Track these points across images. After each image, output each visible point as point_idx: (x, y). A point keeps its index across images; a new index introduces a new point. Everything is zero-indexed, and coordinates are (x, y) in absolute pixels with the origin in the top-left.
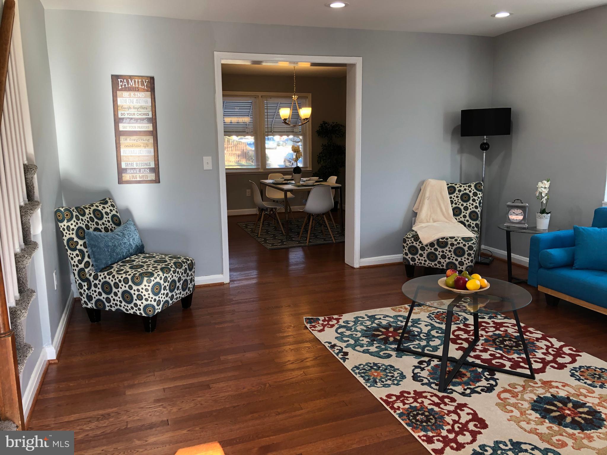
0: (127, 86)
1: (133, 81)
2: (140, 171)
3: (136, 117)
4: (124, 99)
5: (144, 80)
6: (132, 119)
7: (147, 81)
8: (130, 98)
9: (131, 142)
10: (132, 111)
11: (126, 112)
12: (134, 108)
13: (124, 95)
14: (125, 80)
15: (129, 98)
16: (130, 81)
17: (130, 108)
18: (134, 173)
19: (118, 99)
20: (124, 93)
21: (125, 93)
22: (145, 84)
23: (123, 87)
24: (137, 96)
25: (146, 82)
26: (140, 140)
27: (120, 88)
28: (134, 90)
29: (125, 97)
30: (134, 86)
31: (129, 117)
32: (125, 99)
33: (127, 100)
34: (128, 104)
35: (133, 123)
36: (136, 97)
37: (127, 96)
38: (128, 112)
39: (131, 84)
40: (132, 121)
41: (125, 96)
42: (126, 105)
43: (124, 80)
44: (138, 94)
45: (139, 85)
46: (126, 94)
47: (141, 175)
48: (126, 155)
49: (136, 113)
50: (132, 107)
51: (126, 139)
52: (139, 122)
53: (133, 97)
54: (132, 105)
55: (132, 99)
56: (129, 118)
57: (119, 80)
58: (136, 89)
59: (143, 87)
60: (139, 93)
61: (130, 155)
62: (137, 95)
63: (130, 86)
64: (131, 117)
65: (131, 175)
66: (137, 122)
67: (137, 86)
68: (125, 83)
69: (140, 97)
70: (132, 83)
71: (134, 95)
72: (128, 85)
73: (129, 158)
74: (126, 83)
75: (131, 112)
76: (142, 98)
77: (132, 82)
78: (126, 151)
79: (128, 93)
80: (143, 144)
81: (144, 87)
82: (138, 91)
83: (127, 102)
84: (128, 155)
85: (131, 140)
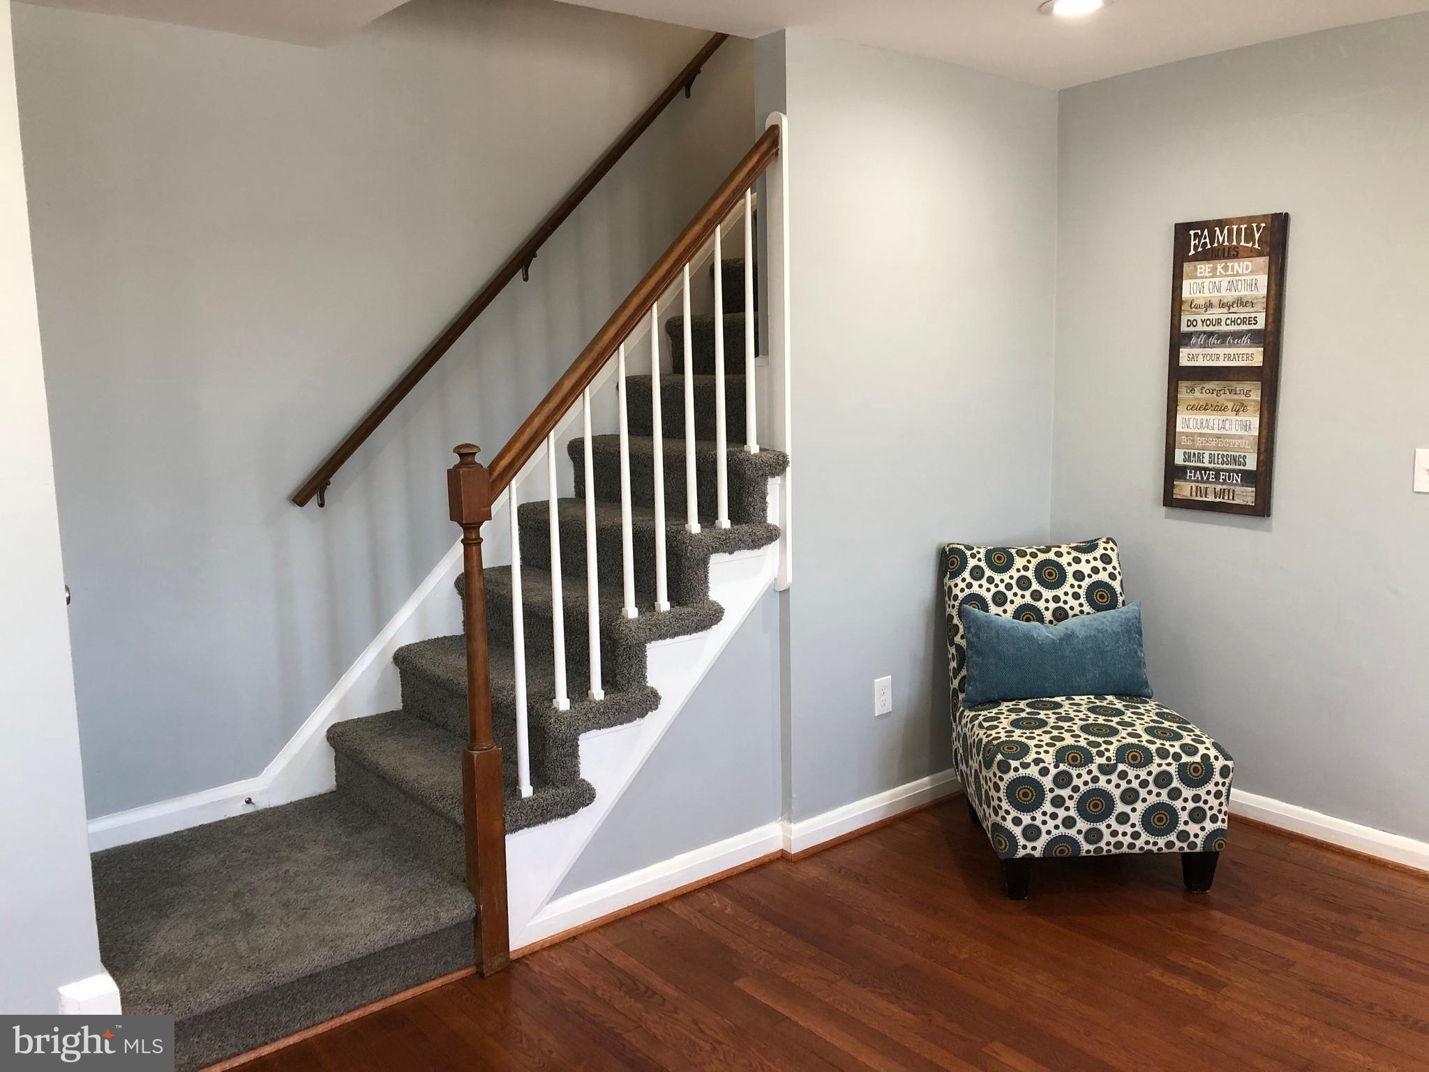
0: (1209, 246)
1: (1226, 231)
2: (1217, 477)
3: (1224, 328)
4: (1197, 281)
5: (1254, 225)
6: (1211, 334)
7: (1263, 225)
8: (1213, 280)
9: (1204, 395)
10: (1215, 313)
11: (1198, 318)
12: (1222, 305)
13: (1199, 270)
14: (1206, 232)
15: (1212, 277)
16: (1218, 232)
17: (1211, 305)
18: (1202, 481)
19: (1184, 282)
20: (1199, 267)
21: (1203, 266)
22: (1257, 236)
23: (1200, 249)
24: (1232, 270)
25: (1258, 231)
26: (1227, 392)
27: (1192, 252)
28: (1226, 255)
29: (1202, 278)
30: (1226, 243)
31: (1206, 329)
32: (1200, 281)
33: (1206, 285)
34: (1207, 294)
35: (1214, 346)
36: (1230, 273)
37: (1207, 274)
38: (1205, 317)
39: (1221, 239)
40: (1213, 340)
41: (1201, 273)
42: (1200, 298)
43: (1202, 232)
44: (1236, 264)
45: (1239, 240)
46: (1204, 268)
47: (1219, 487)
48: (1189, 430)
49: (1224, 317)
50: (1215, 302)
51: (1192, 390)
52: (1229, 342)
53: (1221, 276)
54: (1215, 296)
55: (1217, 280)
56: (1205, 333)
57: (1192, 232)
58: (1233, 253)
59: (1250, 245)
60: (1239, 263)
61: (1197, 431)
62: (1233, 267)
63: (1216, 245)
64: (1211, 328)
65: (1194, 485)
66: (1223, 342)
67: (1235, 243)
68: (1205, 238)
69: (1240, 272)
70: (1221, 237)
71: (1226, 268)
72: (1212, 243)
73: (1193, 441)
74: (1207, 240)
75: (1210, 317)
76: (1246, 275)
77: (1222, 233)
78: (1189, 420)
79: (1211, 265)
80: (1232, 404)
81: (1254, 244)
82: (1236, 256)
83: (1206, 290)
84: (1193, 431)
85: (1204, 391)
